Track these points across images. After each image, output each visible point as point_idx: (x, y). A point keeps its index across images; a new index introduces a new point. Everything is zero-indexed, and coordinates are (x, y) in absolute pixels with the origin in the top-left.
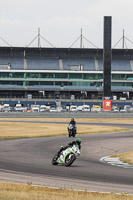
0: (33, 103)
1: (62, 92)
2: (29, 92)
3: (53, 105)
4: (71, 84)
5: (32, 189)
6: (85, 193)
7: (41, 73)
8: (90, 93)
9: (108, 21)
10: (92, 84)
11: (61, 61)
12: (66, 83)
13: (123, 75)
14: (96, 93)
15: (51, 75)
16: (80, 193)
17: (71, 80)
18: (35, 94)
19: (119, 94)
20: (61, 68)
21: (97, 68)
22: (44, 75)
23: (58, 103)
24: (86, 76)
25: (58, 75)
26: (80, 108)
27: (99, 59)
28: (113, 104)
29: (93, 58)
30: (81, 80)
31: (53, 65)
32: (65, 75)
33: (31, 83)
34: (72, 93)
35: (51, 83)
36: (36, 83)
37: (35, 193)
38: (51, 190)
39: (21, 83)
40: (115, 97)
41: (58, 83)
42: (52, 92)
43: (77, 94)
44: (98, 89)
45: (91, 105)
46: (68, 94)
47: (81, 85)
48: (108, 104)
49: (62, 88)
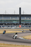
0: (5, 26)
2: (4, 24)
3: (9, 26)
4: (13, 22)
5: (4, 44)
6: (16, 45)
7: (6, 20)
8: (17, 24)
10: (17, 22)
11: (10, 17)
12: (12, 22)
13: (23, 20)
14: (18, 24)
15: (8, 20)
16: (14, 45)
17: (13, 21)
18: (5, 24)
19: (23, 24)
20: (10, 19)
21: (18, 19)
22: (7, 20)
23: (10, 26)
25: (10, 20)
26: (15, 27)
27: (18, 17)
28: (21, 26)
29: (17, 17)
30: (15, 21)
32: (11, 20)
33: (4, 22)
34: (13, 24)
35: (8, 22)
36: (5, 22)
38: (8, 45)
39: (2, 22)
40: (22, 25)
41: (10, 22)
42: (9, 24)
43: (14, 24)
44: (18, 23)
45: (17, 26)
46: (12, 24)
47: (15, 22)
48: (20, 26)
49: (11, 23)
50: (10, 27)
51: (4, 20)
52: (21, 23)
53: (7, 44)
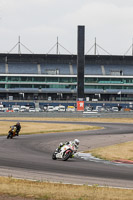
0: (14, 104)
1: (40, 94)
2: (10, 94)
3: (32, 106)
4: (48, 86)
5: (13, 181)
6: (60, 185)
7: (22, 77)
8: (65, 95)
9: (81, 30)
10: (67, 87)
11: (39, 66)
12: (44, 86)
13: (95, 79)
14: (71, 95)
15: (30, 79)
16: (55, 185)
17: (48, 83)
18: (16, 95)
20: (39, 72)
21: (72, 73)
22: (24, 79)
23: (37, 104)
24: (61, 79)
25: (37, 79)
26: (57, 108)
27: (74, 64)
28: (86, 105)
29: (67, 64)
30: (58, 83)
31: (32, 70)
32: (42, 79)
33: (12, 86)
34: (49, 94)
35: (30, 86)
36: (17, 86)
37: (15, 185)
38: (30, 183)
39: (3, 86)
40: (88, 99)
41: (36, 86)
42: (31, 94)
43: (54, 96)
44: (73, 91)
45: (66, 105)
46: (45, 95)
47: (57, 88)
48: (82, 104)
49: (40, 91)
50: (38, 109)
51: (10, 78)
52: (86, 91)
53: (25, 182)
